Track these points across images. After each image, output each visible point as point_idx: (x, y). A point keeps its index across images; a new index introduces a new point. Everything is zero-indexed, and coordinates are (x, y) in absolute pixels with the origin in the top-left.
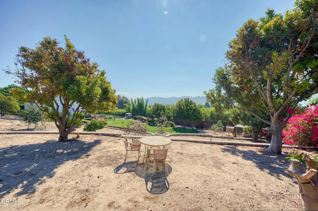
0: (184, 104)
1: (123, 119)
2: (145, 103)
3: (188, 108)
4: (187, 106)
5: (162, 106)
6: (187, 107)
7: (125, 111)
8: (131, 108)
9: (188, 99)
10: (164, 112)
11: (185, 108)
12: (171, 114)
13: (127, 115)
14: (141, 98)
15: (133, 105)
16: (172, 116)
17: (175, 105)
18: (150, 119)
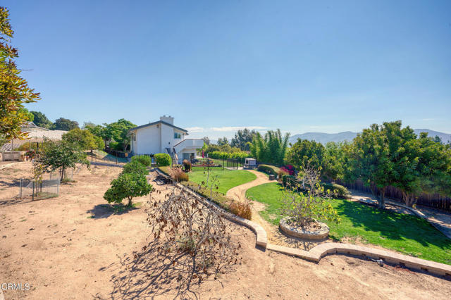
0: (383, 138)
1: (240, 168)
2: (283, 141)
3: (401, 149)
4: (394, 144)
5: (314, 144)
6: (393, 148)
7: (247, 155)
8: (258, 149)
9: (399, 124)
10: (320, 158)
11: (387, 150)
12: (338, 164)
13: (247, 161)
14: (275, 130)
15: (261, 145)
16: (342, 170)
17: (351, 142)
18: (287, 174)
